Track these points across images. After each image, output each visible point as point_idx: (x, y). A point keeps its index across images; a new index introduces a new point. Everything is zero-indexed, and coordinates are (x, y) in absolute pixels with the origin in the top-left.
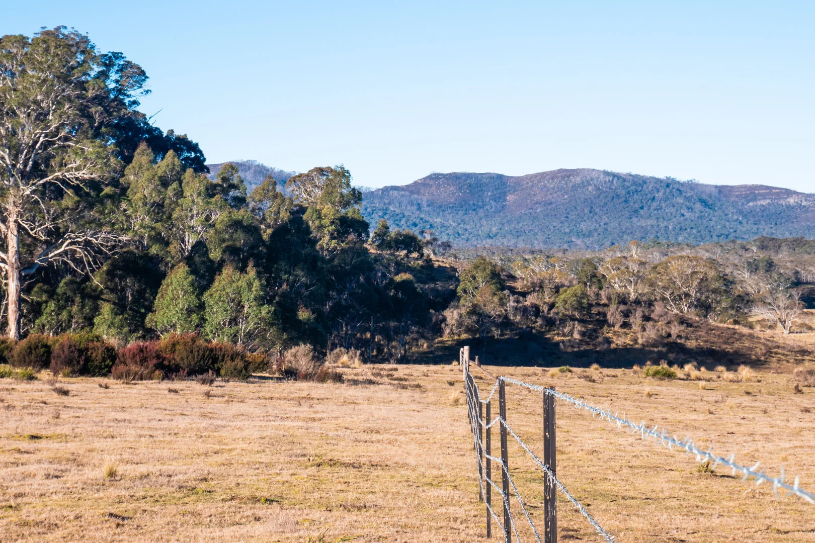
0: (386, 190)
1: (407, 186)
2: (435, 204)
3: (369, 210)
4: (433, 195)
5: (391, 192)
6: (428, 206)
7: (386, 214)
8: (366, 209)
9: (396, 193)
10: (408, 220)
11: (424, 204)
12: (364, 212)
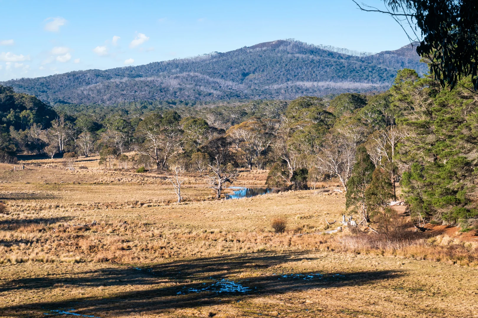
0: (382, 54)
1: (397, 51)
2: (413, 62)
3: (363, 67)
4: (413, 56)
5: (385, 55)
6: (409, 63)
7: (373, 70)
8: (361, 67)
9: (388, 55)
10: (388, 73)
11: (406, 62)
12: (359, 69)
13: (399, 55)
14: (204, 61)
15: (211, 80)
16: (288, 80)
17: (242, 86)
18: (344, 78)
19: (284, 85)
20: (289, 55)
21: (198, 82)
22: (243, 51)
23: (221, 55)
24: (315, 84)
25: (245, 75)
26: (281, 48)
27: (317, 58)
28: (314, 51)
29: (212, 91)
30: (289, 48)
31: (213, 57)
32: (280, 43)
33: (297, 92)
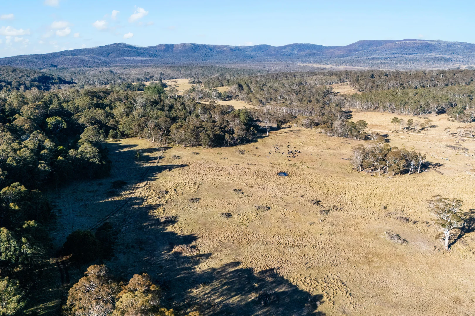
13: (156, 48)
14: (95, 49)
15: (98, 57)
16: (122, 56)
17: (107, 59)
18: (138, 56)
19: (120, 58)
20: (122, 48)
21: (94, 58)
22: (107, 46)
23: (101, 47)
24: (130, 58)
25: (108, 54)
26: (119, 45)
27: (130, 49)
28: (130, 47)
29: (98, 61)
30: (122, 46)
31: (98, 48)
32: (119, 44)
33: (124, 61)
